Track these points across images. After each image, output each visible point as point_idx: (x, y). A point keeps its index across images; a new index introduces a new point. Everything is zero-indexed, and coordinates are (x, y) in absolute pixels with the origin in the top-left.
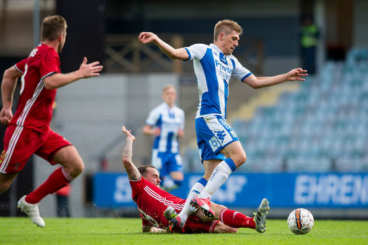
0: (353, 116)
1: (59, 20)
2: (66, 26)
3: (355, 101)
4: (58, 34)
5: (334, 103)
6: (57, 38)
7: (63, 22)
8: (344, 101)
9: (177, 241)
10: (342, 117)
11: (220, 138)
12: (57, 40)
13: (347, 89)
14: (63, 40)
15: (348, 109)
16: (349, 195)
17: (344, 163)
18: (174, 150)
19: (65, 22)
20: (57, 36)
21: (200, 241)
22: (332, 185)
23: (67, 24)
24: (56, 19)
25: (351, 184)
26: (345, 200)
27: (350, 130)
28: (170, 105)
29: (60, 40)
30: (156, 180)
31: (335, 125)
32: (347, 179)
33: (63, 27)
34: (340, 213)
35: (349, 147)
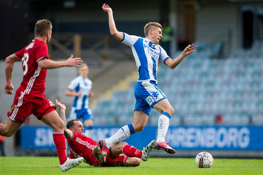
0: (195, 88)
1: (47, 22)
2: (51, 27)
3: (197, 78)
4: (46, 32)
5: (182, 79)
6: (45, 34)
7: (49, 24)
8: (189, 78)
9: (78, 172)
10: (188, 88)
11: (155, 96)
12: (46, 36)
13: (191, 70)
14: (50, 36)
15: (192, 83)
16: (193, 141)
17: (189, 119)
18: (86, 107)
19: (51, 24)
20: (45, 33)
21: (93, 172)
22: (181, 134)
23: (52, 26)
24: (45, 22)
25: (194, 134)
26: (190, 145)
27: (193, 97)
28: (84, 77)
29: (47, 36)
30: (80, 128)
31: (184, 94)
32: (191, 130)
33: (49, 27)
34: (186, 153)
35: (192, 109)
